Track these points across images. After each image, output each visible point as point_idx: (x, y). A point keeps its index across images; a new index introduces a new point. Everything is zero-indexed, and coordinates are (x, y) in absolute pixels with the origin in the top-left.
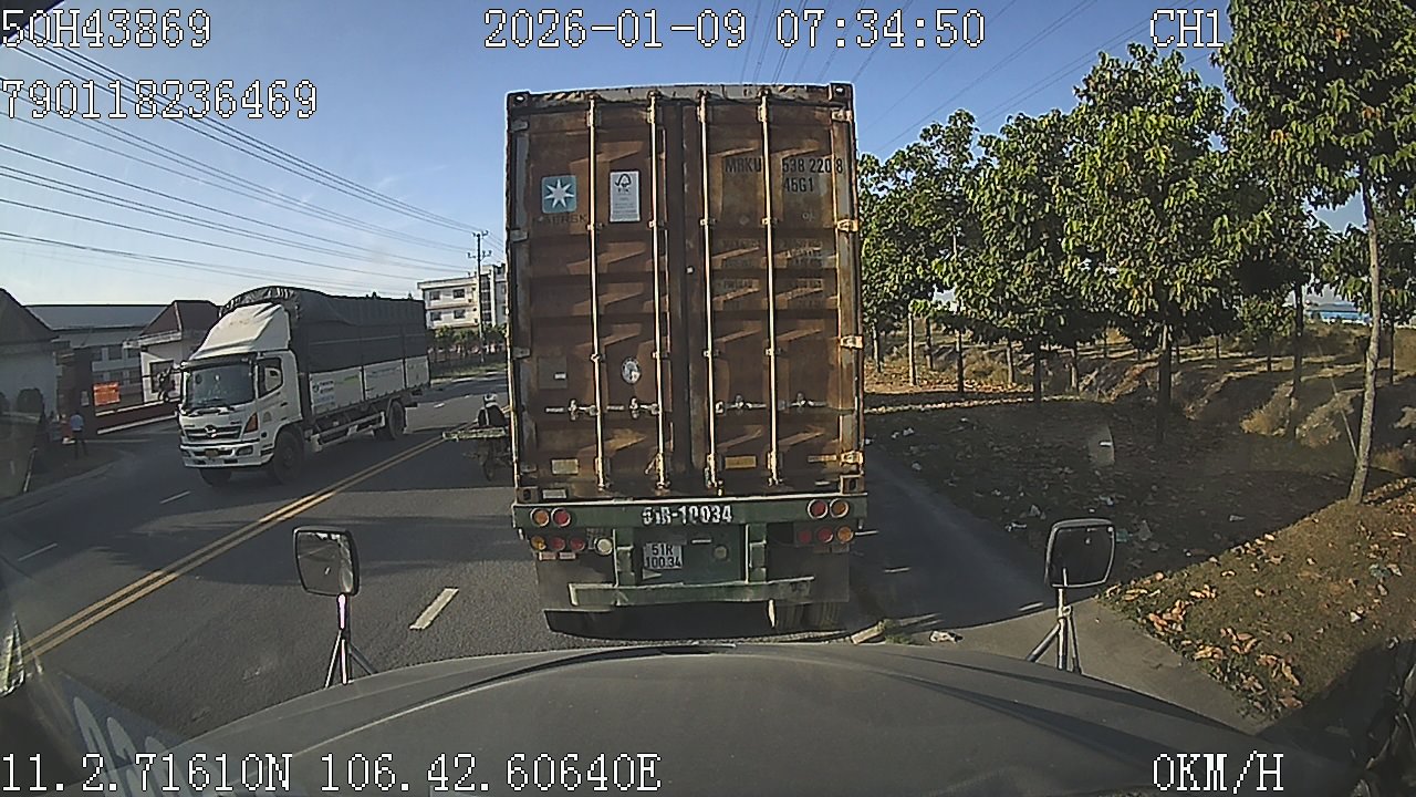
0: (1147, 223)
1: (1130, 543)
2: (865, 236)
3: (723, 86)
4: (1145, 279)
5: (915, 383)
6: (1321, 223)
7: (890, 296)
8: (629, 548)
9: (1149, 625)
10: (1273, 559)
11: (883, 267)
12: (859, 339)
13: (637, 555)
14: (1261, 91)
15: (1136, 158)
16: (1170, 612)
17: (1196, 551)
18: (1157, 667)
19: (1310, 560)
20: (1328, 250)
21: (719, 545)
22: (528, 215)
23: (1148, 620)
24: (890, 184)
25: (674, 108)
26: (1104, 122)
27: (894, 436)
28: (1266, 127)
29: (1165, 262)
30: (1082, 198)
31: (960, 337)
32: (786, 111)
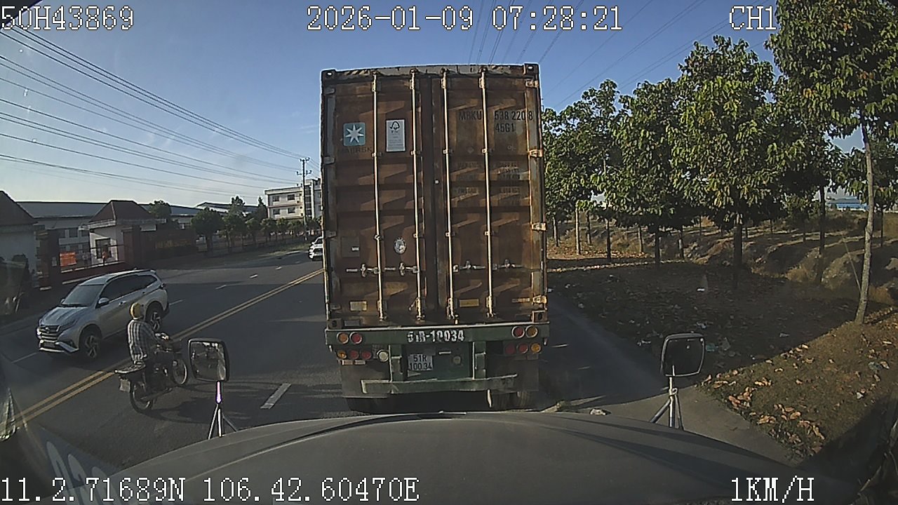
0: (726, 149)
1: (716, 352)
2: (548, 160)
3: (457, 66)
4: (725, 185)
5: (580, 253)
6: (836, 147)
7: (563, 199)
8: (399, 358)
9: (729, 403)
10: (807, 360)
11: (559, 180)
12: (544, 225)
13: (404, 362)
14: (797, 65)
15: (719, 110)
16: (743, 394)
17: (759, 357)
18: (734, 430)
19: (831, 361)
20: (841, 164)
21: (456, 355)
22: (335, 148)
23: (728, 400)
24: (563, 127)
25: (426, 79)
26: (698, 86)
27: (567, 287)
28: (800, 87)
29: (738, 174)
30: (685, 134)
31: (608, 224)
32: (497, 81)
